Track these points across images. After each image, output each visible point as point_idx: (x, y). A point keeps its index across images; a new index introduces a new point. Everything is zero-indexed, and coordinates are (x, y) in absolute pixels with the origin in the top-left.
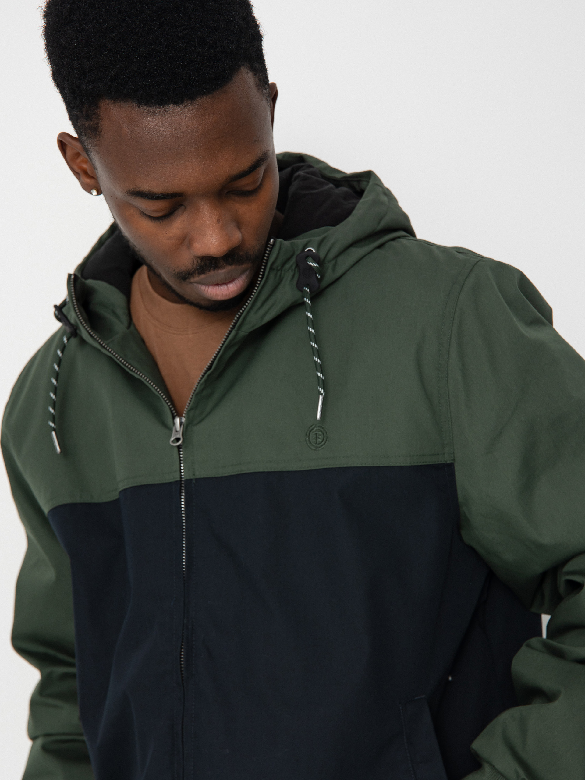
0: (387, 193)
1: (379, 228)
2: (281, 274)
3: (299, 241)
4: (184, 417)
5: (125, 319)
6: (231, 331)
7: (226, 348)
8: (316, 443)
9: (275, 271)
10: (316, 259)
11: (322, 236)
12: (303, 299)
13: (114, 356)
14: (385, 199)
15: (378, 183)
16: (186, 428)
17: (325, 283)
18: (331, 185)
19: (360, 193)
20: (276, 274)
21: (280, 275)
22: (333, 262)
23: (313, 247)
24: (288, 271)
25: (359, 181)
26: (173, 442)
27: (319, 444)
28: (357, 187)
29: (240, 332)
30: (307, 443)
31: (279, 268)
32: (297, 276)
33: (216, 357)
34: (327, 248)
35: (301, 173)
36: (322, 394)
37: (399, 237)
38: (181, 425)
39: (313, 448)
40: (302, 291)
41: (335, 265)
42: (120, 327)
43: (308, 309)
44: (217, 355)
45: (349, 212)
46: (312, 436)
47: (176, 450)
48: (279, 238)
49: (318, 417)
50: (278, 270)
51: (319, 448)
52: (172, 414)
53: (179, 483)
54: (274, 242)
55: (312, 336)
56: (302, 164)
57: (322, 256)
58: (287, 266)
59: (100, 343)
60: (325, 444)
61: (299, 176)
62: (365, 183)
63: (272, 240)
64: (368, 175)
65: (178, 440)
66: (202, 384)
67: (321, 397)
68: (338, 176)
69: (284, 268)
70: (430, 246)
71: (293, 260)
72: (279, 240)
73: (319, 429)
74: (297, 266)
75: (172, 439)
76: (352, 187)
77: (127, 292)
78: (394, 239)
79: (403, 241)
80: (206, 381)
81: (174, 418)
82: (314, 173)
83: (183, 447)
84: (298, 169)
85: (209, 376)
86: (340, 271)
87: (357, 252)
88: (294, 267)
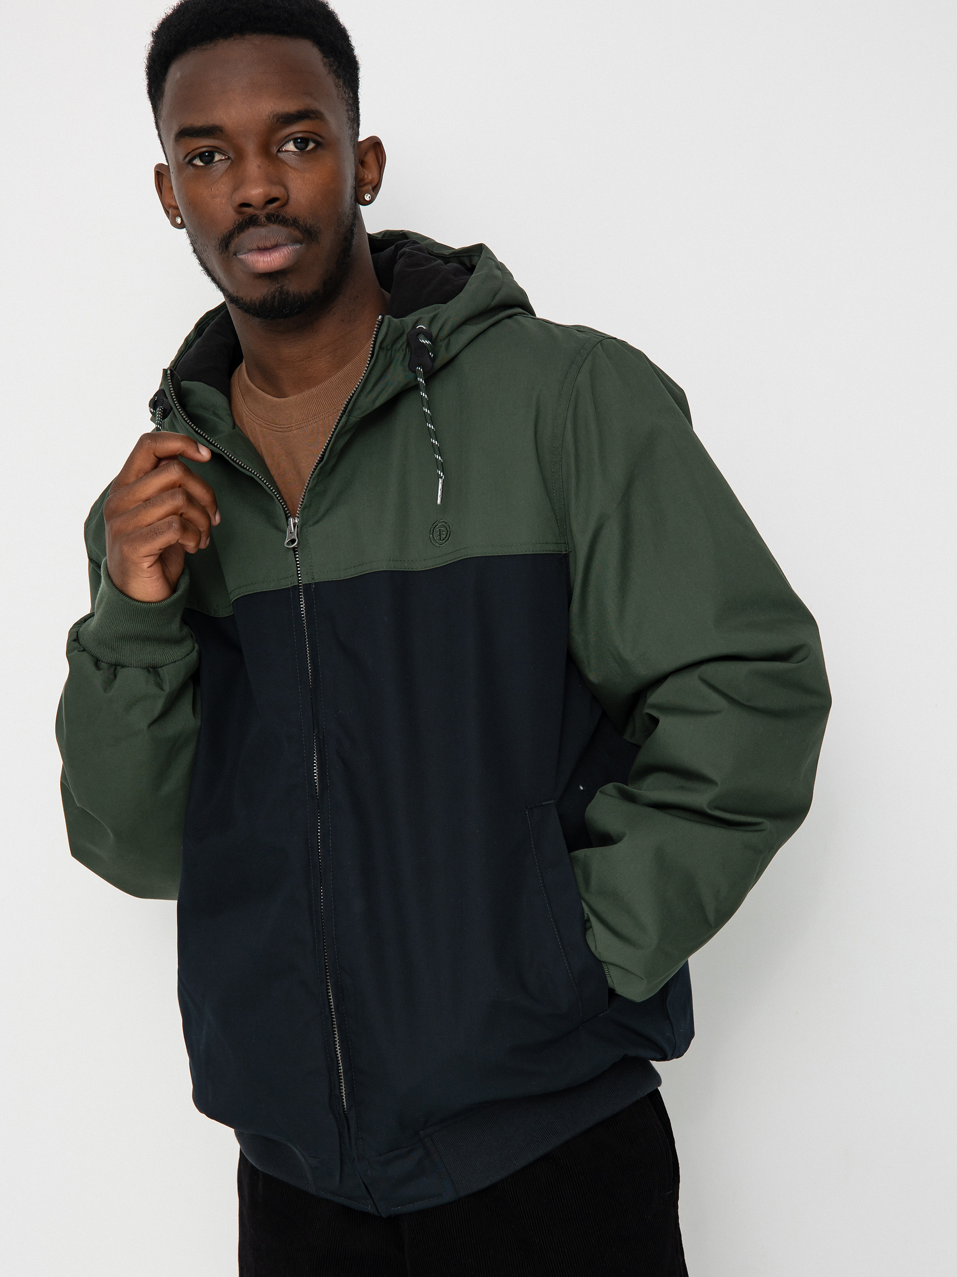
0: (501, 267)
1: (493, 304)
2: (391, 353)
3: (409, 319)
4: (298, 517)
5: (228, 420)
6: (341, 417)
7: (338, 435)
8: (440, 540)
9: (385, 351)
10: (428, 336)
11: (432, 315)
12: (417, 378)
13: (223, 452)
14: (498, 273)
15: (491, 257)
16: (301, 527)
17: (439, 363)
18: (440, 261)
19: (471, 269)
20: (386, 355)
21: (391, 355)
22: (446, 341)
23: (424, 325)
24: (399, 350)
25: (470, 257)
26: (288, 544)
27: (442, 540)
28: (467, 263)
29: (350, 417)
30: (431, 541)
31: (389, 347)
32: (408, 357)
33: (327, 447)
34: (439, 326)
35: (406, 249)
36: (441, 478)
37: (516, 314)
38: (294, 527)
39: (437, 545)
40: (414, 371)
41: (448, 344)
42: (225, 427)
43: (422, 388)
44: (328, 444)
45: (460, 289)
46: (436, 534)
47: (292, 552)
48: (387, 315)
49: (439, 502)
50: (388, 350)
51: (443, 544)
52: (286, 515)
53: (296, 588)
54: (383, 319)
55: (428, 417)
56: (406, 241)
57: (434, 332)
58: (398, 346)
59: (206, 439)
60: (448, 539)
61: (404, 253)
62: (476, 258)
63: (380, 317)
64: (479, 249)
65: (293, 541)
66: (314, 479)
67: (440, 481)
68: (446, 252)
69: (394, 348)
70: (548, 324)
71: (405, 338)
72: (387, 317)
73: (442, 525)
74: (408, 345)
75: (287, 541)
76: (462, 263)
77: (227, 392)
78: (510, 317)
79: (519, 317)
80: (319, 474)
81: (287, 518)
82: (419, 249)
83: (299, 550)
84: (403, 245)
85: (321, 468)
86: (453, 351)
87: (472, 330)
88: (404, 346)
